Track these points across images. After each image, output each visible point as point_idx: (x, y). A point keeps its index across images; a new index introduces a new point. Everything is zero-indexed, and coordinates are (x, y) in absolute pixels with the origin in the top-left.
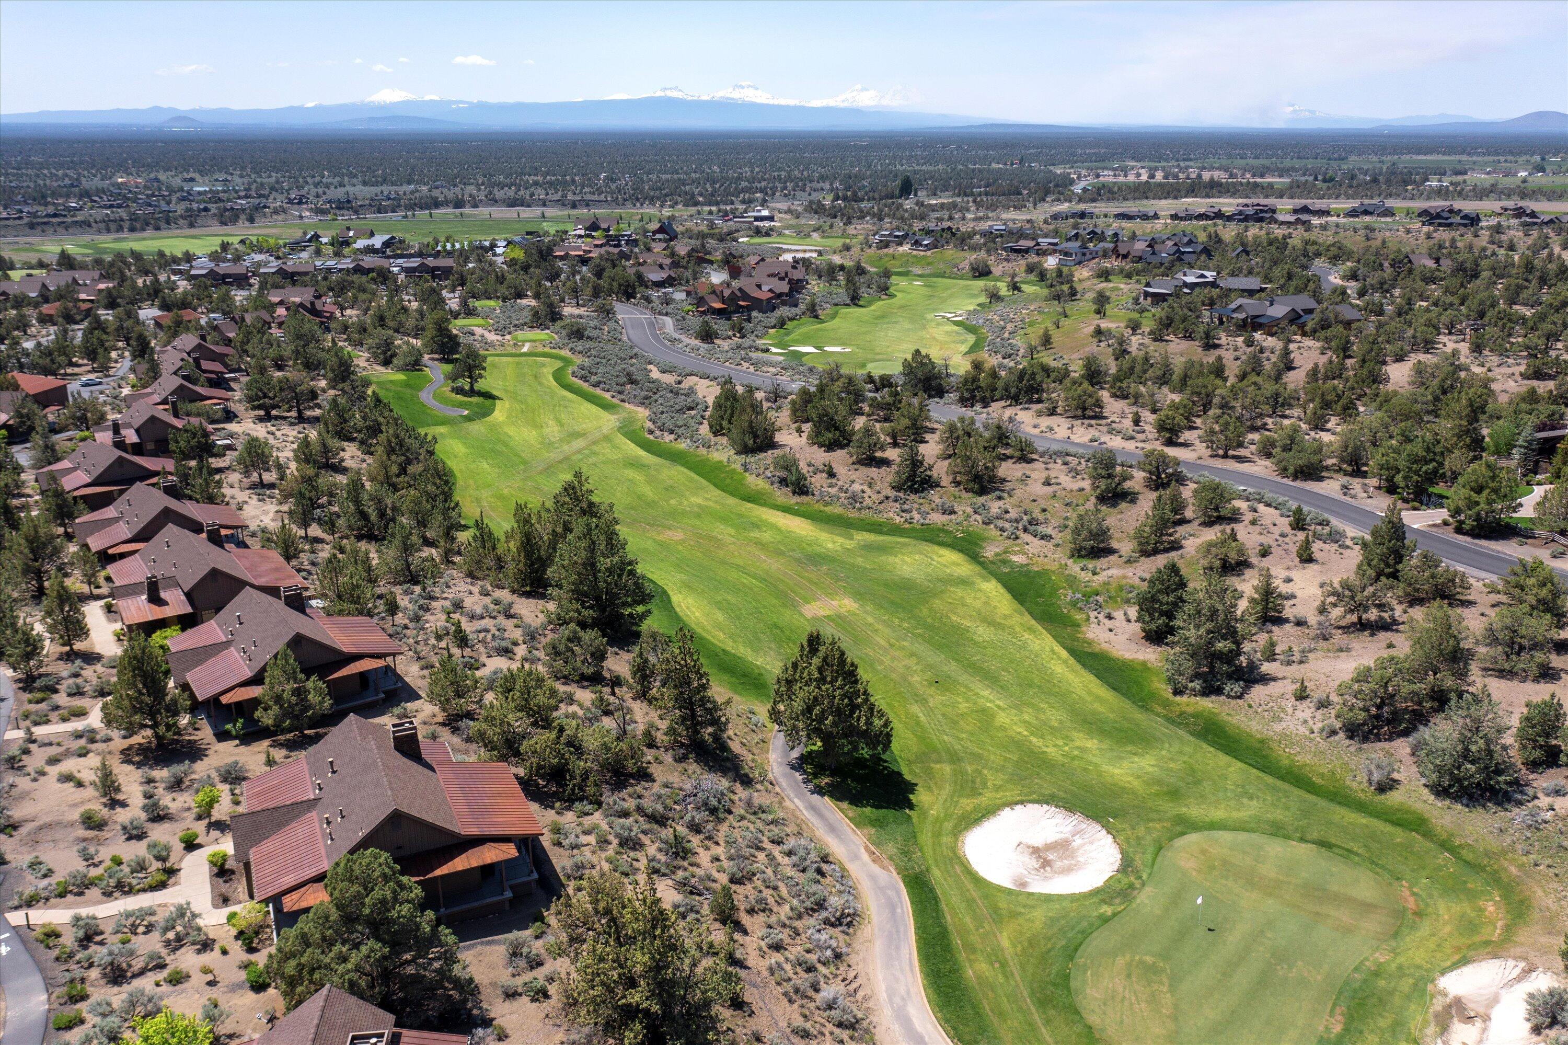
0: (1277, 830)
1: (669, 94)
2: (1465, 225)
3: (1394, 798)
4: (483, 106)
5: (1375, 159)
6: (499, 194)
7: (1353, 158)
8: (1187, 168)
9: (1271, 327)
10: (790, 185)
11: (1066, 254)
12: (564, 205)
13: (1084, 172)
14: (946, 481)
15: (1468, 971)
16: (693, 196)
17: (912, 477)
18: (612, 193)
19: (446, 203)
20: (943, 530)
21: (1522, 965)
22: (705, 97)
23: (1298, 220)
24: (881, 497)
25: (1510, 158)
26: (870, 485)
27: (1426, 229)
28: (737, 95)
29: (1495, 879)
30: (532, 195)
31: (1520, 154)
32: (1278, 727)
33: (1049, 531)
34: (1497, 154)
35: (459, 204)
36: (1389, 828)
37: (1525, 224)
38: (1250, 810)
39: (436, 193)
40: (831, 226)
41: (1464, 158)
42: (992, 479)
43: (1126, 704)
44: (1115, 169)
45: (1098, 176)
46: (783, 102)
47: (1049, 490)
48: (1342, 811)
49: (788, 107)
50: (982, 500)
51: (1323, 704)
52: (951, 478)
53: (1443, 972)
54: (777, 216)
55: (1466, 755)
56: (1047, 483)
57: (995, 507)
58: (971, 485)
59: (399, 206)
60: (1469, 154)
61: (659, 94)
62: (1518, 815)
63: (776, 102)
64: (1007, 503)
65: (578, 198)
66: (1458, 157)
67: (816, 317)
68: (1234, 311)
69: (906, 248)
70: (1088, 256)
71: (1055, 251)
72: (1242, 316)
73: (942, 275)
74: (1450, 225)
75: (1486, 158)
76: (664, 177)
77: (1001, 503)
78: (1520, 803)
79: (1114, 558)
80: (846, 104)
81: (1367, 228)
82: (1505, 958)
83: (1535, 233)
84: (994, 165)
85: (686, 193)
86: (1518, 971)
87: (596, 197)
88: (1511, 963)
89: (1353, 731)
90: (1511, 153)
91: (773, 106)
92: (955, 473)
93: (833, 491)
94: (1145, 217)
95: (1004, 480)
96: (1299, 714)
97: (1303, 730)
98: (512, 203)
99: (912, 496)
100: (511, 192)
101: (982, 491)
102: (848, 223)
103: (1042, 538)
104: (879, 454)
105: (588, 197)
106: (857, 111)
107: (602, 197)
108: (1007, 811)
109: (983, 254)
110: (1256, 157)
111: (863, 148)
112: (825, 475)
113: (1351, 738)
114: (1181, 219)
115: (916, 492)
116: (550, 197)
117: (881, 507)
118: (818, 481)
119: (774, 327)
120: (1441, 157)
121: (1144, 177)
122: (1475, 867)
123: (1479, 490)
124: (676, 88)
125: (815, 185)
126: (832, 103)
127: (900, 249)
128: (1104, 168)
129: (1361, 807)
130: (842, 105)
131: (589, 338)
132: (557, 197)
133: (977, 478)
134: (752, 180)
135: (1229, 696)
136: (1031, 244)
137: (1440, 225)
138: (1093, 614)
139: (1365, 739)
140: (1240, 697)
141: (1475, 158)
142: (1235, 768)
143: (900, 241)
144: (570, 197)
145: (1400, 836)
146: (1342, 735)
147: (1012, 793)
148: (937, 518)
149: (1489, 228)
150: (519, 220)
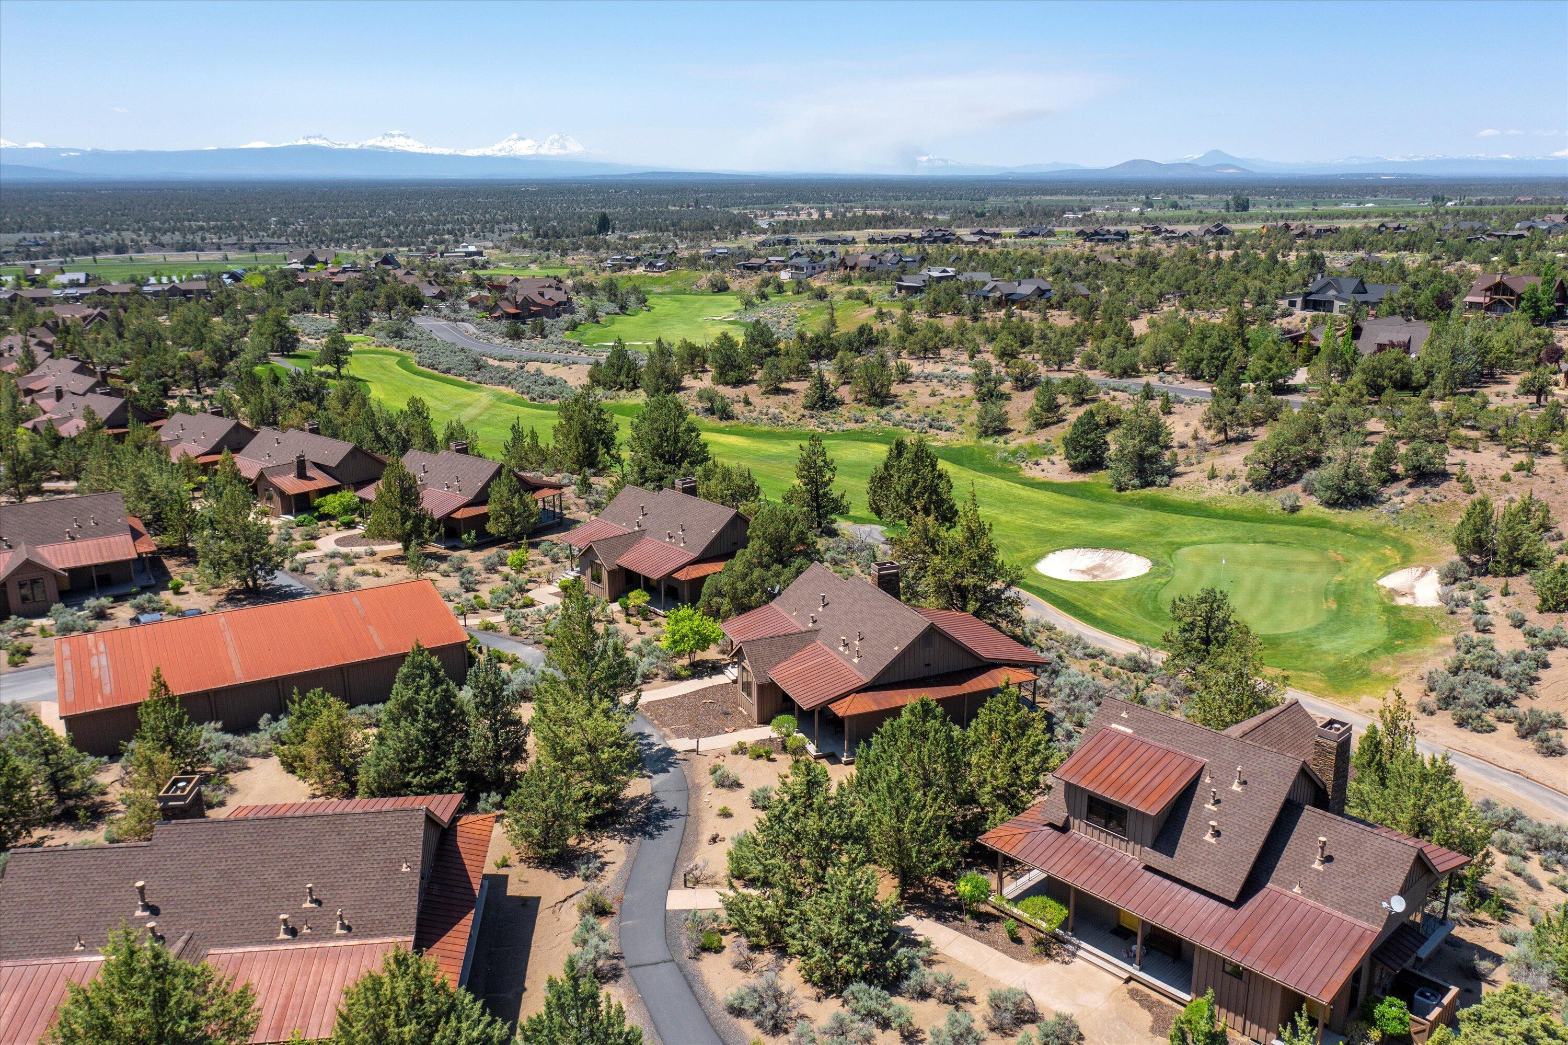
0: (1236, 540)
1: (313, 142)
2: (1118, 240)
3: (1303, 513)
4: (98, 155)
5: (1011, 199)
6: (166, 239)
7: (991, 199)
8: (852, 208)
9: (1024, 302)
10: (478, 227)
11: (798, 268)
12: (241, 248)
13: (758, 212)
14: (849, 399)
15: (1391, 576)
16: (380, 238)
17: (822, 398)
18: (292, 236)
19: (105, 248)
20: (862, 432)
21: (1421, 569)
22: (353, 146)
23: (981, 240)
24: (798, 416)
25: (1121, 197)
26: (785, 408)
27: (1088, 244)
28: (387, 143)
29: (1385, 540)
30: (203, 239)
31: (1128, 194)
32: (1206, 495)
33: (950, 424)
34: (1110, 195)
35: (120, 249)
36: (1307, 529)
37: (1166, 238)
38: (1213, 535)
39: (91, 238)
40: (548, 258)
41: (1084, 198)
42: (888, 395)
43: (1088, 502)
44: (786, 210)
45: (773, 216)
46: (437, 151)
47: (938, 399)
48: (1272, 526)
49: (443, 155)
50: (884, 411)
51: (1230, 478)
52: (853, 397)
53: (1379, 579)
54: (485, 252)
55: (1347, 476)
56: (933, 394)
57: (898, 415)
58: (873, 400)
59: (51, 252)
60: (1087, 195)
61: (302, 142)
62: (1383, 509)
63: (430, 151)
64: (905, 411)
65: (257, 241)
66: (1079, 198)
67: (598, 322)
68: (990, 291)
69: (640, 270)
70: (818, 270)
71: (786, 267)
72: (998, 294)
73: (684, 292)
74: (1106, 240)
75: (1102, 198)
76: (340, 221)
77: (901, 411)
78: (1382, 503)
79: (1015, 434)
80: (503, 153)
81: (1040, 244)
82: (1410, 567)
83: (1175, 245)
84: (671, 208)
85: (372, 235)
86: (1419, 572)
87: (275, 240)
88: (1414, 569)
89: (1259, 486)
90: (1120, 193)
91: (427, 154)
92: (857, 392)
93: (754, 415)
94: (845, 242)
95: (896, 396)
96: (1214, 486)
97: (1222, 494)
98: (183, 248)
99: (824, 413)
100: (178, 236)
101: (883, 404)
102: (564, 253)
103: (947, 430)
104: (784, 386)
105: (267, 240)
106: (515, 160)
107: (283, 240)
108: (1051, 555)
109: (717, 272)
110: (909, 199)
111: (536, 194)
112: (742, 404)
113: (1260, 490)
114: (878, 242)
115: (827, 409)
116: (224, 241)
117: (801, 423)
118: (738, 409)
119: (567, 329)
120: (1064, 198)
121: (815, 216)
122: (1371, 538)
123: (1270, 360)
124: (320, 137)
125: (502, 226)
126: (488, 152)
127: (635, 272)
128: (777, 209)
129: (1283, 522)
130: (499, 154)
131: (407, 337)
132: (233, 239)
133: (875, 394)
134: (437, 222)
135: (1160, 486)
136: (763, 261)
137: (1099, 240)
138: (1023, 465)
139: (1269, 488)
140: (1167, 485)
141: (1092, 198)
142: (1188, 520)
143: (633, 264)
144: (247, 240)
145: (1315, 531)
146: (1251, 491)
147: (1049, 547)
148: (852, 426)
149: (1139, 242)
150: (199, 263)
